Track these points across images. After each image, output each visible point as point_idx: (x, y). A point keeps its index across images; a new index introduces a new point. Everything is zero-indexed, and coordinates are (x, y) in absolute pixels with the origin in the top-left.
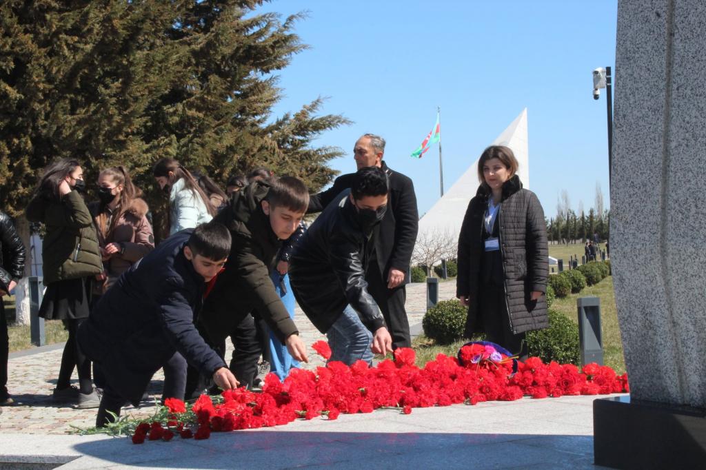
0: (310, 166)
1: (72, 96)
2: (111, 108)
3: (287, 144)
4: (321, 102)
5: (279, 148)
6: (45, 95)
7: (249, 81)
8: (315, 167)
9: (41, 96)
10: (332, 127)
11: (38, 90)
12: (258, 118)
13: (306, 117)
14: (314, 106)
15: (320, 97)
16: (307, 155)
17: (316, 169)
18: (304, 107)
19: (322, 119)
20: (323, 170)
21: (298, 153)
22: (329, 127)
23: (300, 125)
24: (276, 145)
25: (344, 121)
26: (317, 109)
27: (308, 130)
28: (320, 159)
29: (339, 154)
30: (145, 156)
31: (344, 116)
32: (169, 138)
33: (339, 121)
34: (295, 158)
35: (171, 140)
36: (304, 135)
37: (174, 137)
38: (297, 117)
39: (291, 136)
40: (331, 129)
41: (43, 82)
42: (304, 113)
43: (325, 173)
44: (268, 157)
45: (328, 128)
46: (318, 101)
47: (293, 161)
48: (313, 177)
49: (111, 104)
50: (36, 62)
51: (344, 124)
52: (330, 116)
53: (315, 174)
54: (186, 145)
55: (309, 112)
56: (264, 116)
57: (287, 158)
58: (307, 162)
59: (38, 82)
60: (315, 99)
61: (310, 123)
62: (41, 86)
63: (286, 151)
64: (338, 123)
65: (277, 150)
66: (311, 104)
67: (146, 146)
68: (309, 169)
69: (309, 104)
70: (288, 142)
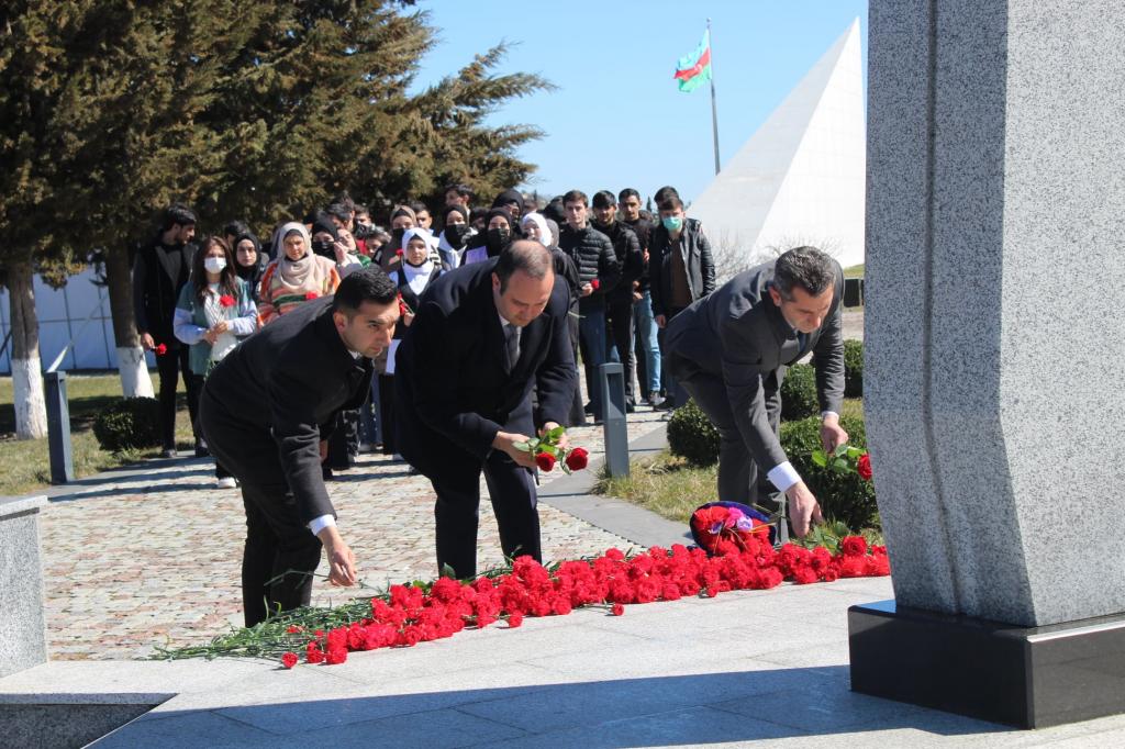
0: (486, 158)
1: (93, 59)
2: (159, 83)
3: (448, 120)
4: (505, 51)
5: (436, 129)
6: (50, 65)
7: (382, 18)
8: (495, 160)
9: (42, 67)
10: (523, 94)
11: (39, 55)
12: (399, 78)
13: (479, 75)
14: (492, 58)
15: (502, 42)
16: (482, 139)
17: (498, 162)
18: (477, 57)
19: (505, 80)
20: (508, 164)
21: (466, 136)
22: (517, 91)
23: (469, 89)
24: (431, 126)
25: (543, 85)
26: (497, 61)
27: (482, 98)
28: (503, 143)
29: (535, 135)
30: (216, 155)
31: (542, 77)
32: (254, 125)
33: (534, 84)
34: (460, 144)
35: (258, 128)
36: (475, 105)
37: (262, 123)
38: (465, 76)
39: (454, 107)
40: (521, 96)
41: (47, 44)
42: (475, 69)
43: (511, 170)
44: (418, 146)
45: (516, 95)
46: (500, 48)
47: (457, 150)
48: (491, 176)
49: (159, 75)
50: (34, 13)
51: (542, 88)
52: (519, 75)
53: (495, 170)
54: (281, 136)
55: (484, 66)
56: (407, 74)
57: (448, 147)
58: (481, 150)
59: (39, 45)
60: (495, 46)
61: (484, 87)
62: (44, 50)
63: (447, 133)
64: (533, 88)
65: (432, 133)
66: (487, 53)
67: (216, 139)
68: (485, 163)
69: (484, 53)
70: (449, 117)
